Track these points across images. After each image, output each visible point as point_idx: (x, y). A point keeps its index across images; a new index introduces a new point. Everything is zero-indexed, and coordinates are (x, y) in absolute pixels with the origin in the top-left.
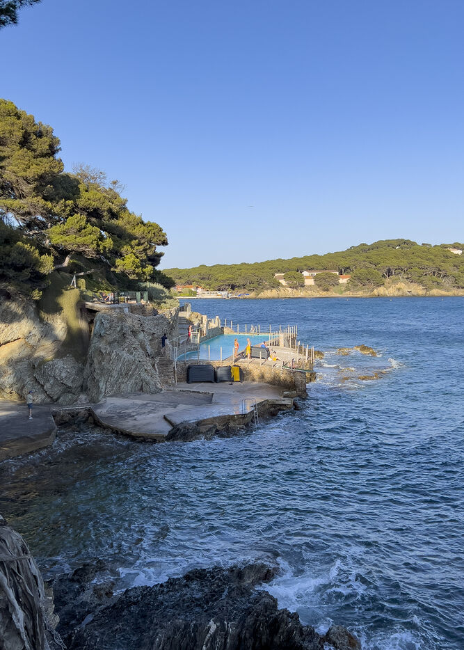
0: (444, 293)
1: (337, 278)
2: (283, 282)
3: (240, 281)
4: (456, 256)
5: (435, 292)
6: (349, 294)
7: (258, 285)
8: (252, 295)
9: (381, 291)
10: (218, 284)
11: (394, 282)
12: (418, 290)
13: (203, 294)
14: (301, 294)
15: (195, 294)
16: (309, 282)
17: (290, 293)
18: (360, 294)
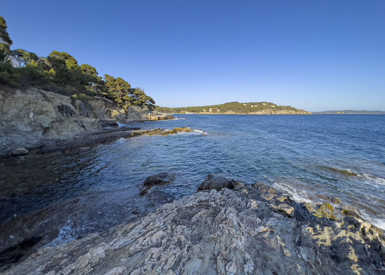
0: (239, 114)
1: (217, 110)
2: (205, 111)
3: (195, 110)
4: (244, 106)
5: (238, 113)
6: (219, 114)
7: (199, 111)
8: (197, 113)
9: (226, 113)
10: (190, 111)
11: (229, 111)
12: (234, 113)
13: (187, 113)
14: (209, 113)
15: (185, 113)
16: (210, 111)
17: (206, 113)
18: (222, 114)
